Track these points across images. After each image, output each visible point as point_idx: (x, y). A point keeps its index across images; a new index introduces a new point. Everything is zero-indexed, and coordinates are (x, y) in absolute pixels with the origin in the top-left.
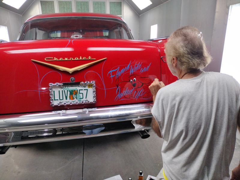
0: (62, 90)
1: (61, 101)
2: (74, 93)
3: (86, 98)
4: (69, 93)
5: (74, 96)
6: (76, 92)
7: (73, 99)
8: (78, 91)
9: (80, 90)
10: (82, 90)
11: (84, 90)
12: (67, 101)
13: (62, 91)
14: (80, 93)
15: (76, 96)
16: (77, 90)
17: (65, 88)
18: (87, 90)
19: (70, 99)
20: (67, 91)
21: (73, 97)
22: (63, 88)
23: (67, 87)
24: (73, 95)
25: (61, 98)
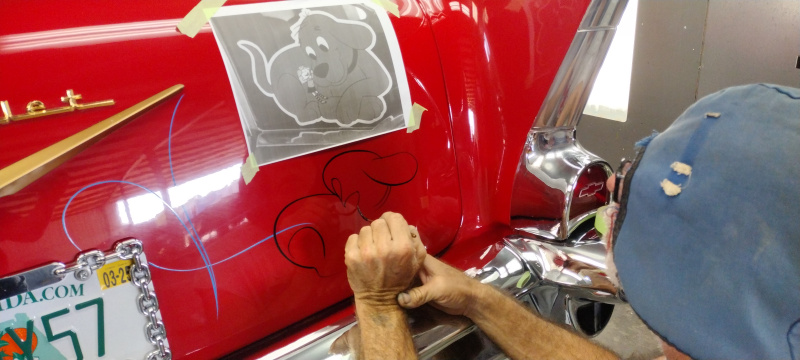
3: (101, 353)
6: (23, 338)
9: (46, 320)
10: (66, 311)
11: (79, 307)
14: (51, 337)
16: (30, 324)
18: (99, 302)
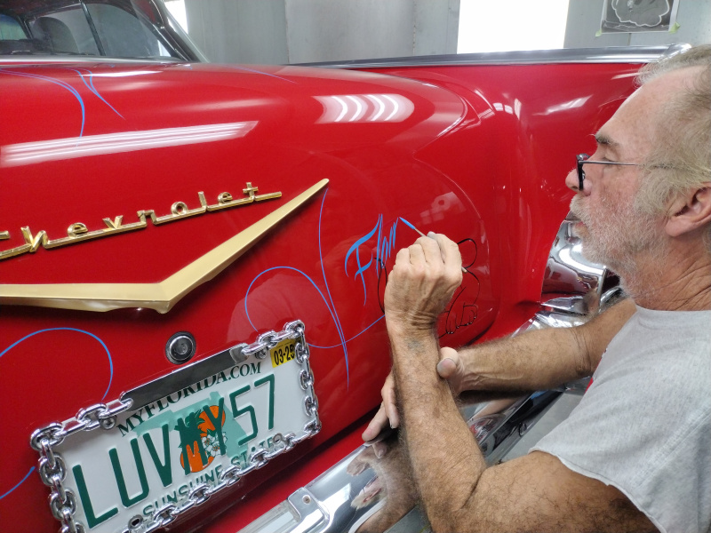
0: (131, 435)
1: (138, 510)
2: (206, 426)
3: (271, 426)
4: (175, 437)
5: (209, 443)
6: (216, 415)
7: (205, 460)
8: (228, 404)
12: (171, 490)
13: (134, 444)
14: (237, 413)
15: (221, 439)
17: (145, 417)
18: (271, 379)
19: (188, 472)
20: (166, 429)
21: (202, 451)
22: (136, 422)
23: (156, 412)
25: (134, 491)
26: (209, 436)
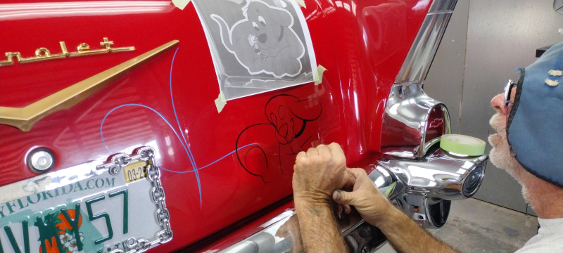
2: (63, 225)
3: (125, 230)
4: (34, 233)
5: (67, 240)
6: (73, 218)
11: (112, 196)
15: (78, 237)
17: (7, 212)
18: (125, 194)
20: (25, 225)
21: (60, 246)
24: (62, 237)
26: (67, 234)
